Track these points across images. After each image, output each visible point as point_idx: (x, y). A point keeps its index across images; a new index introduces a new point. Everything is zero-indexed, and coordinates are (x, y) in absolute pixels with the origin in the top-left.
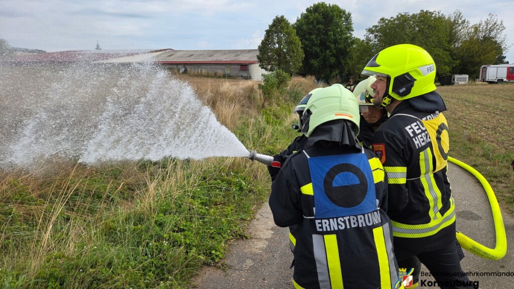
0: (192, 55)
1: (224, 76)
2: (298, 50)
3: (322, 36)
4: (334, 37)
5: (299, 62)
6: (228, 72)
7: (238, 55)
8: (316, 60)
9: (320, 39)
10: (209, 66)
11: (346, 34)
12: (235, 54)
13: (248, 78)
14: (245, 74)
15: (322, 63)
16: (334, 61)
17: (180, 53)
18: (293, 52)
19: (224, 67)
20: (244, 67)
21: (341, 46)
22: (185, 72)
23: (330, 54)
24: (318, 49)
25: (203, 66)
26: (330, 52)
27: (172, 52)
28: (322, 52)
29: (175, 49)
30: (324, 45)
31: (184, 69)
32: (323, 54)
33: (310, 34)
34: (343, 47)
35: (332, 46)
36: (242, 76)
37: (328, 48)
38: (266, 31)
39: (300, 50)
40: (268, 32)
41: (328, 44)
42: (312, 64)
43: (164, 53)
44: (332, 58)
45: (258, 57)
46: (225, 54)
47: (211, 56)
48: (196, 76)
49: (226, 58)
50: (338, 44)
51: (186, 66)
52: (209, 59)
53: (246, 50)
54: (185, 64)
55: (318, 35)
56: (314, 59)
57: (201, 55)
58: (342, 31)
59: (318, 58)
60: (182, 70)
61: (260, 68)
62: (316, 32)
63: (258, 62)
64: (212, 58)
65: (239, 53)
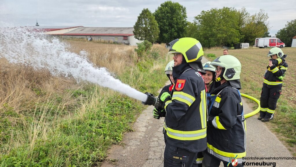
0: (95, 30)
1: (114, 43)
2: (156, 28)
3: (170, 20)
4: (176, 21)
5: (157, 35)
6: (116, 40)
7: (122, 31)
8: (167, 33)
9: (169, 22)
10: (105, 37)
11: (183, 19)
12: (120, 30)
13: (128, 44)
14: (126, 42)
15: (170, 36)
16: (176, 35)
17: (87, 29)
18: (154, 29)
19: (114, 37)
20: (126, 37)
21: (180, 26)
22: (91, 40)
23: (174, 30)
24: (168, 28)
25: (101, 37)
26: (174, 29)
27: (83, 28)
28: (170, 29)
29: (85, 27)
30: (171, 25)
31: (90, 38)
32: (170, 31)
33: (163, 19)
34: (181, 26)
35: (175, 26)
36: (124, 43)
37: (173, 27)
38: (138, 17)
39: (157, 28)
40: (139, 18)
41: (173, 25)
42: (164, 36)
43: (78, 29)
44: (175, 33)
45: (134, 32)
46: (114, 30)
47: (106, 31)
48: (97, 42)
49: (115, 32)
50: (179, 25)
51: (91, 37)
52: (105, 33)
53: (127, 28)
54: (91, 35)
55: (167, 20)
56: (165, 33)
57: (100, 30)
58: (180, 18)
59: (168, 33)
60: (89, 39)
61: (135, 38)
62: (167, 18)
63: (134, 35)
64: (107, 32)
65: (122, 29)
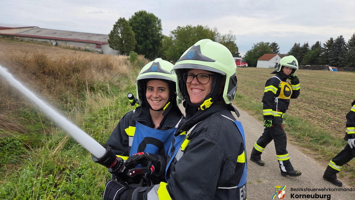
4: (152, 33)
6: (88, 48)
8: (141, 45)
10: (74, 43)
11: (158, 31)
12: (88, 36)
13: (102, 53)
14: (99, 50)
15: (145, 48)
16: (151, 47)
17: (45, 31)
21: (155, 39)
23: (149, 42)
24: (142, 39)
25: (69, 42)
27: (39, 29)
30: (146, 37)
32: (145, 42)
33: (138, 29)
34: (157, 39)
35: (151, 38)
39: (134, 39)
40: (115, 26)
41: (148, 36)
50: (154, 37)
51: (56, 41)
52: (71, 38)
53: (95, 34)
57: (63, 34)
60: (54, 43)
